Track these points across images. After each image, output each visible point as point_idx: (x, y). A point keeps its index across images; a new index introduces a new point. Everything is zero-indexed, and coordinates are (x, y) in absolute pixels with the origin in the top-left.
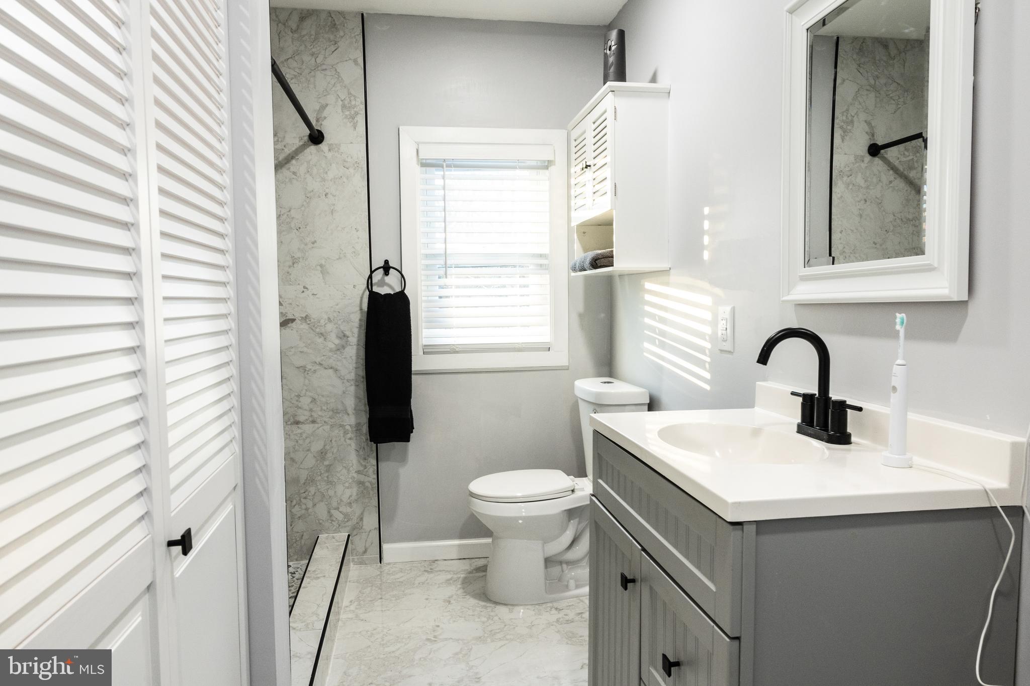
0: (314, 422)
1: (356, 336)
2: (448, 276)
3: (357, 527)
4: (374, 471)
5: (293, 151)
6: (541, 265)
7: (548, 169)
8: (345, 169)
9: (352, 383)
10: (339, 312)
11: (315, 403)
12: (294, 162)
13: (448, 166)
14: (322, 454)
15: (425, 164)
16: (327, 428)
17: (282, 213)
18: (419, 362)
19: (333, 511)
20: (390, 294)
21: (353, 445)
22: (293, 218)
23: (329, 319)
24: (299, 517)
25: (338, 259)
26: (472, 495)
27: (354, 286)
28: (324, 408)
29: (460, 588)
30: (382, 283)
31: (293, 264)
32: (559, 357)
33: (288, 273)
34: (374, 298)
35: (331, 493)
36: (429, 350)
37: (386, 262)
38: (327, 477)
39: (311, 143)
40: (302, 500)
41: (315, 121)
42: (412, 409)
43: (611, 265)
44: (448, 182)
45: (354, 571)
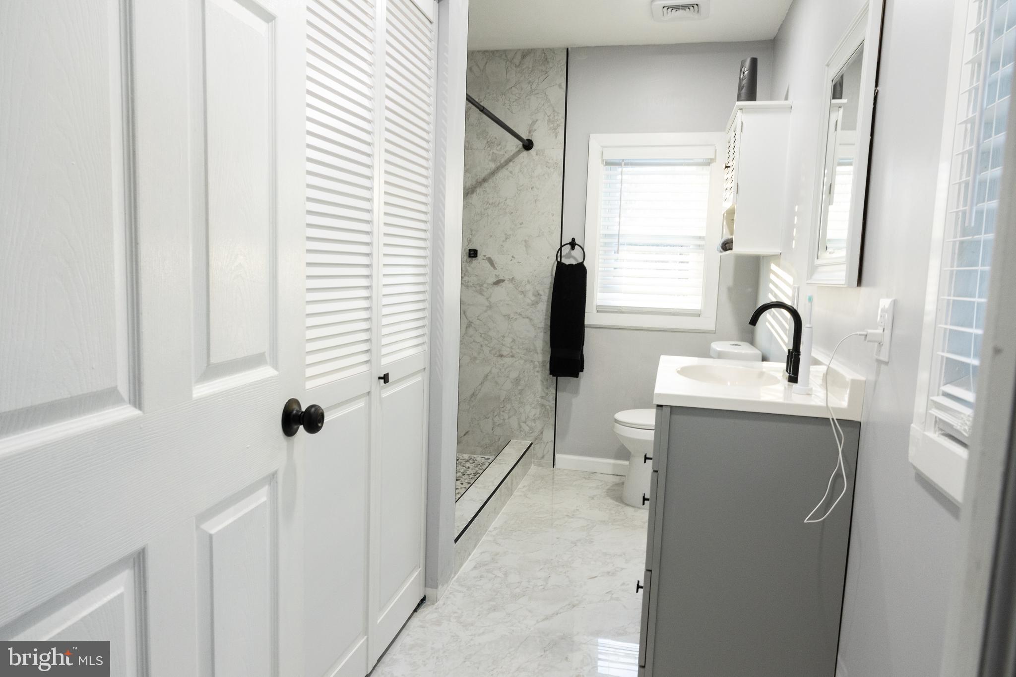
0: (513, 356)
1: (547, 295)
2: (619, 252)
3: (538, 438)
4: (553, 398)
5: (512, 156)
6: (699, 246)
7: (709, 165)
8: (547, 168)
9: (542, 330)
10: (536, 276)
11: (515, 343)
12: (511, 164)
13: (627, 164)
14: (517, 381)
15: (608, 163)
16: (522, 362)
18: (591, 317)
19: (522, 424)
20: (572, 265)
21: (540, 377)
22: (508, 205)
23: (528, 281)
24: (499, 425)
25: (537, 237)
26: (616, 421)
27: (548, 258)
28: (521, 347)
29: (604, 492)
30: (569, 256)
31: (506, 239)
32: (707, 323)
34: (560, 266)
35: (522, 410)
36: (601, 310)
37: (573, 240)
38: (520, 398)
39: (523, 149)
40: (501, 412)
41: (528, 133)
42: (584, 353)
43: (732, 249)
44: (625, 177)
45: (533, 469)
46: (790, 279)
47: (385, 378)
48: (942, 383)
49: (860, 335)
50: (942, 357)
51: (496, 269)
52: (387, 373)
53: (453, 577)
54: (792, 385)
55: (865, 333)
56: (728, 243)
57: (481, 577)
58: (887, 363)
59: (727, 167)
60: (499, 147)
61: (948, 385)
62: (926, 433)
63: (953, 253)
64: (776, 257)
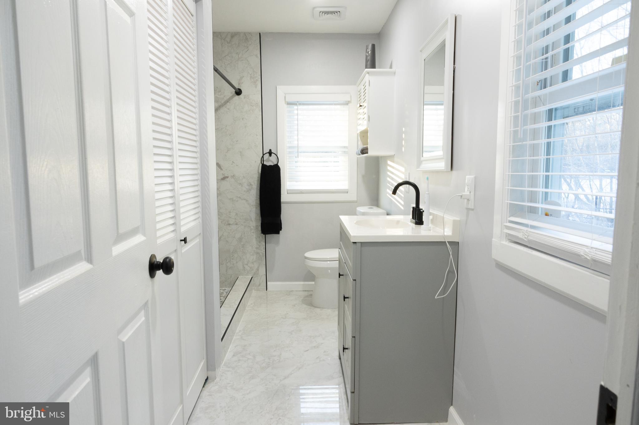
0: (236, 224)
1: (256, 184)
2: (299, 157)
3: (256, 274)
4: (264, 248)
5: (228, 99)
6: (345, 152)
7: (348, 105)
8: (252, 107)
9: (255, 206)
10: (248, 174)
11: (237, 215)
12: (228, 104)
13: (300, 104)
14: (240, 239)
15: (289, 104)
16: (243, 227)
17: (223, 127)
18: (285, 197)
19: (245, 266)
20: (271, 165)
21: (255, 236)
22: (228, 130)
23: (244, 176)
24: (230, 268)
25: (248, 149)
26: (306, 258)
27: (255, 162)
28: (241, 218)
29: (301, 301)
30: (268, 160)
31: (228, 151)
32: (352, 196)
33: (225, 155)
34: (264, 167)
35: (244, 257)
36: (290, 192)
37: (270, 150)
38: (243, 250)
39: (236, 95)
40: (231, 260)
41: (238, 85)
42: (281, 219)
43: (367, 153)
44: (299, 112)
45: (254, 293)
46: (403, 169)
47: (185, 240)
49: (459, 196)
51: (222, 170)
52: (185, 237)
53: (222, 363)
55: (461, 195)
56: (364, 150)
57: (239, 360)
58: (473, 210)
59: (361, 106)
60: (220, 93)
62: (502, 242)
64: (391, 157)
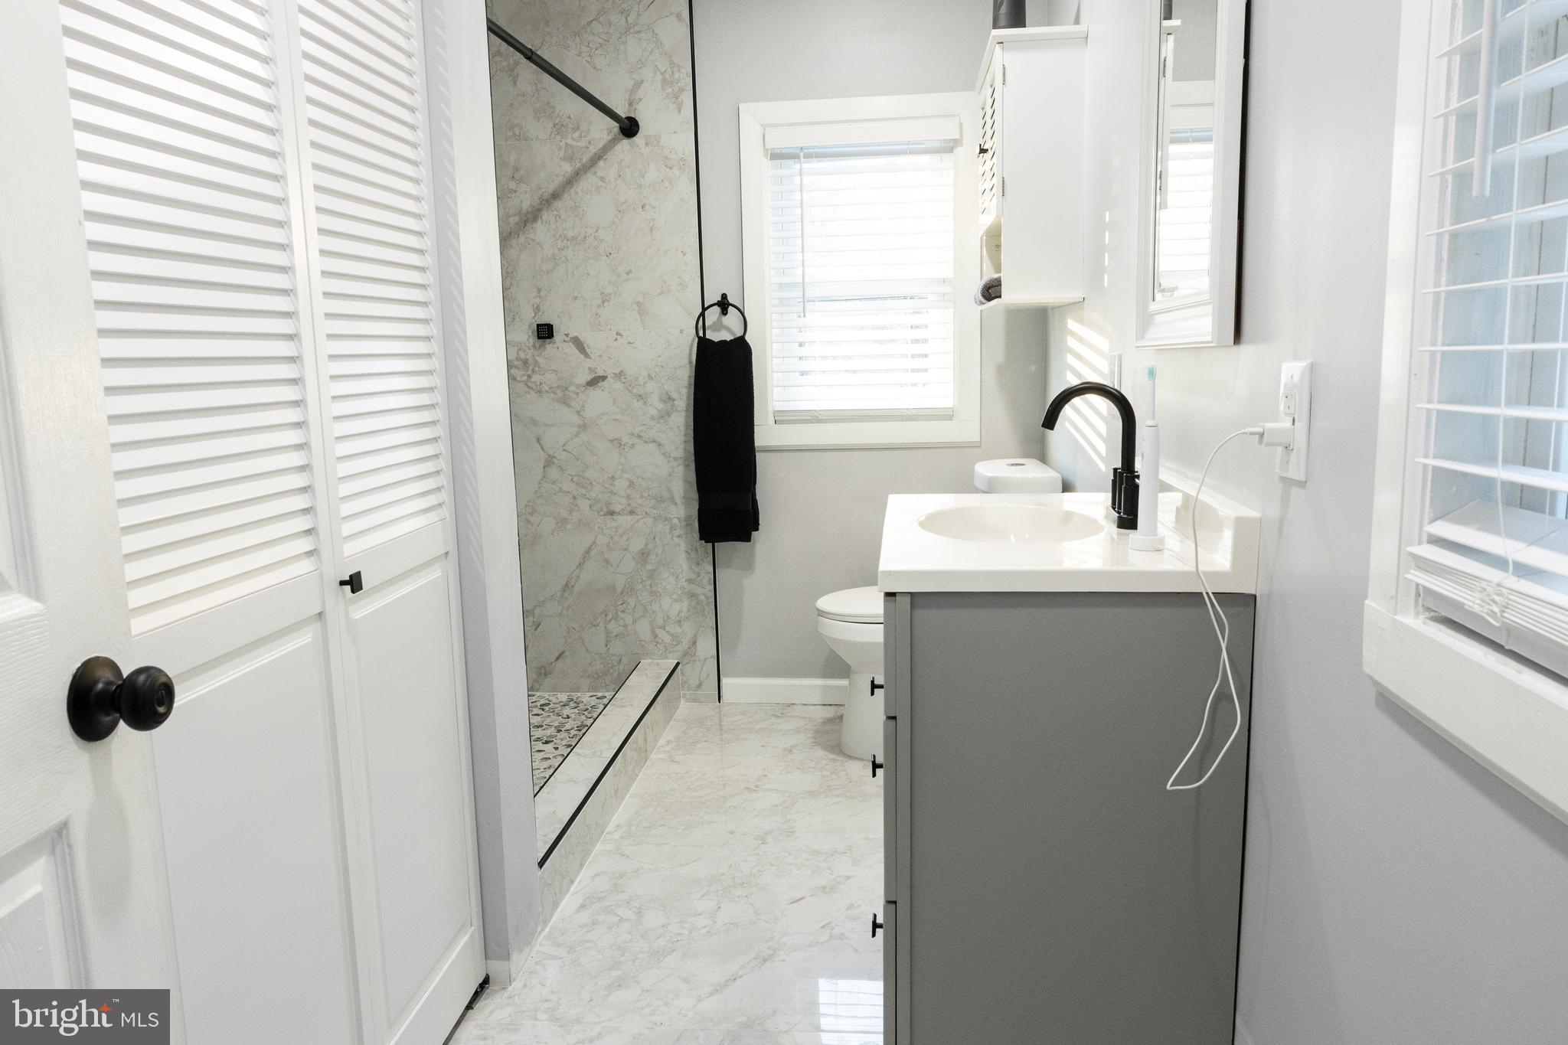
0: (632, 513)
1: (685, 398)
2: (807, 314)
3: (690, 653)
4: (709, 580)
5: (601, 149)
6: (944, 295)
7: (952, 152)
8: (668, 169)
9: (681, 461)
10: (662, 366)
11: (634, 488)
12: (601, 163)
13: (808, 156)
14: (643, 556)
15: (776, 156)
16: (649, 521)
17: (588, 233)
18: (765, 434)
19: (657, 631)
20: (725, 341)
21: (683, 546)
22: (601, 240)
23: (649, 376)
24: (616, 636)
25: (659, 294)
26: (821, 613)
27: (680, 332)
28: (645, 494)
29: (811, 737)
30: (718, 326)
31: (603, 302)
32: (967, 430)
33: (597, 314)
34: (704, 345)
35: (655, 606)
36: (782, 419)
37: (724, 296)
38: (651, 585)
39: (621, 136)
40: (619, 613)
41: (627, 106)
42: (758, 497)
43: (1000, 297)
44: (806, 179)
45: (684, 708)
46: (1102, 343)
47: (354, 583)
48: (1426, 519)
49: (1251, 434)
50: (1425, 466)
51: (590, 358)
52: (357, 571)
53: (543, 930)
54: (1128, 535)
55: (1260, 430)
56: (993, 286)
57: (593, 924)
58: (1302, 484)
59: (983, 151)
60: (577, 134)
61: (1439, 522)
62: (1398, 618)
63: (1439, 259)
64: (1074, 307)
